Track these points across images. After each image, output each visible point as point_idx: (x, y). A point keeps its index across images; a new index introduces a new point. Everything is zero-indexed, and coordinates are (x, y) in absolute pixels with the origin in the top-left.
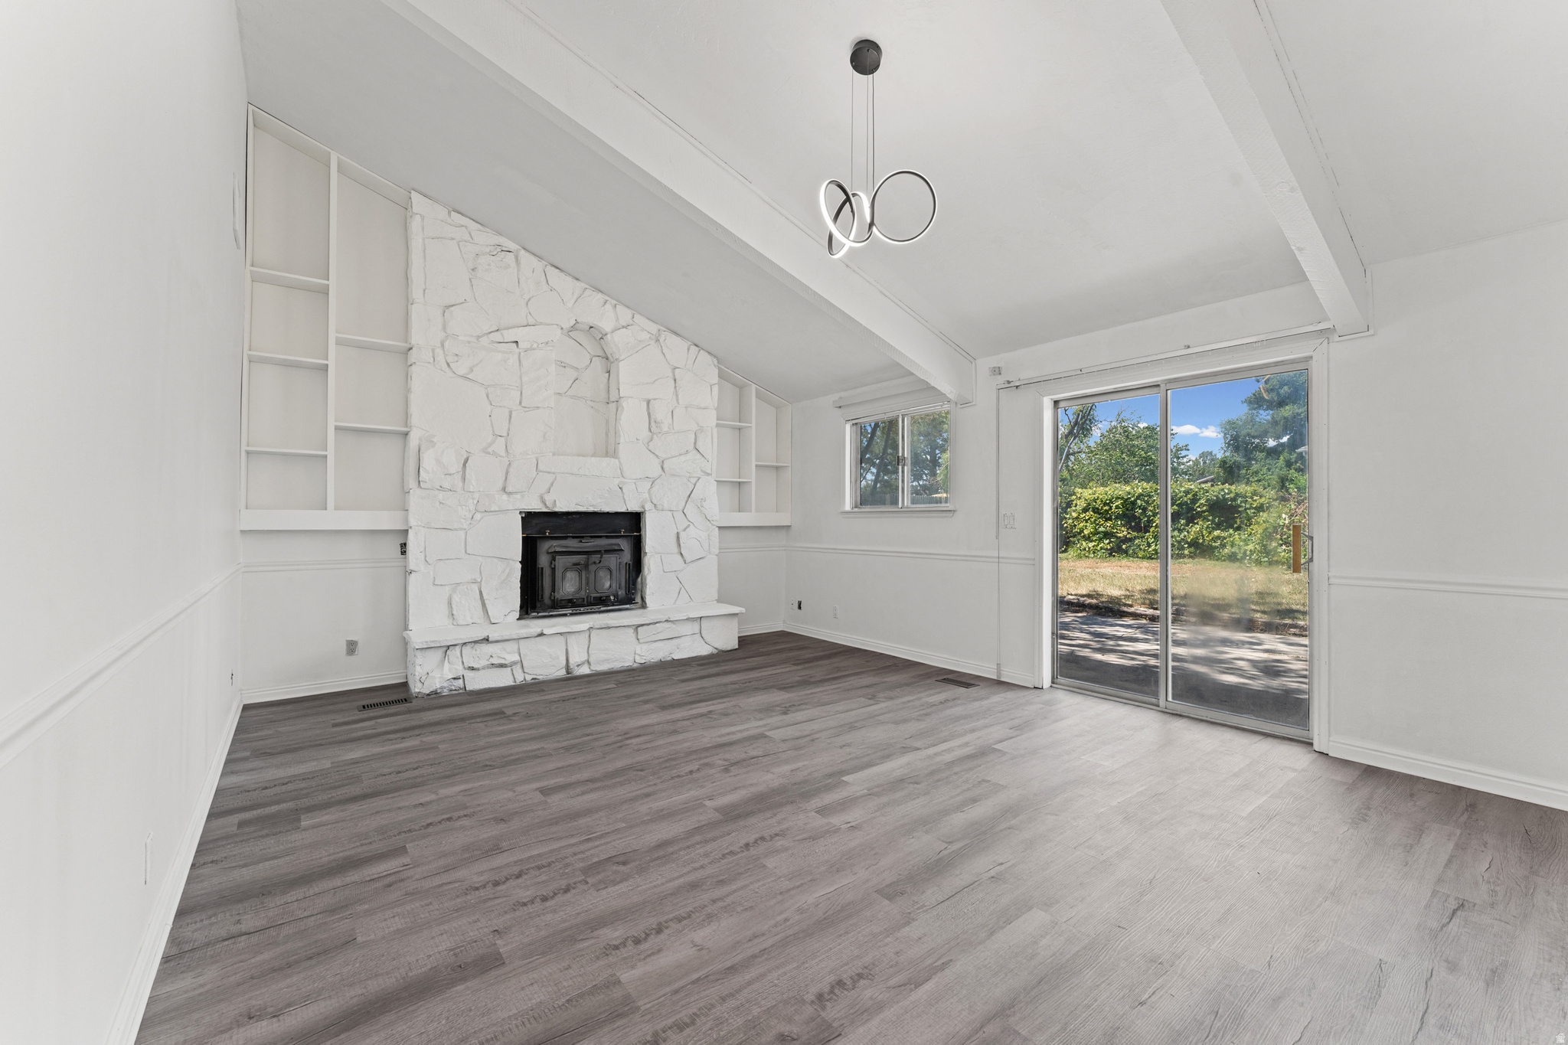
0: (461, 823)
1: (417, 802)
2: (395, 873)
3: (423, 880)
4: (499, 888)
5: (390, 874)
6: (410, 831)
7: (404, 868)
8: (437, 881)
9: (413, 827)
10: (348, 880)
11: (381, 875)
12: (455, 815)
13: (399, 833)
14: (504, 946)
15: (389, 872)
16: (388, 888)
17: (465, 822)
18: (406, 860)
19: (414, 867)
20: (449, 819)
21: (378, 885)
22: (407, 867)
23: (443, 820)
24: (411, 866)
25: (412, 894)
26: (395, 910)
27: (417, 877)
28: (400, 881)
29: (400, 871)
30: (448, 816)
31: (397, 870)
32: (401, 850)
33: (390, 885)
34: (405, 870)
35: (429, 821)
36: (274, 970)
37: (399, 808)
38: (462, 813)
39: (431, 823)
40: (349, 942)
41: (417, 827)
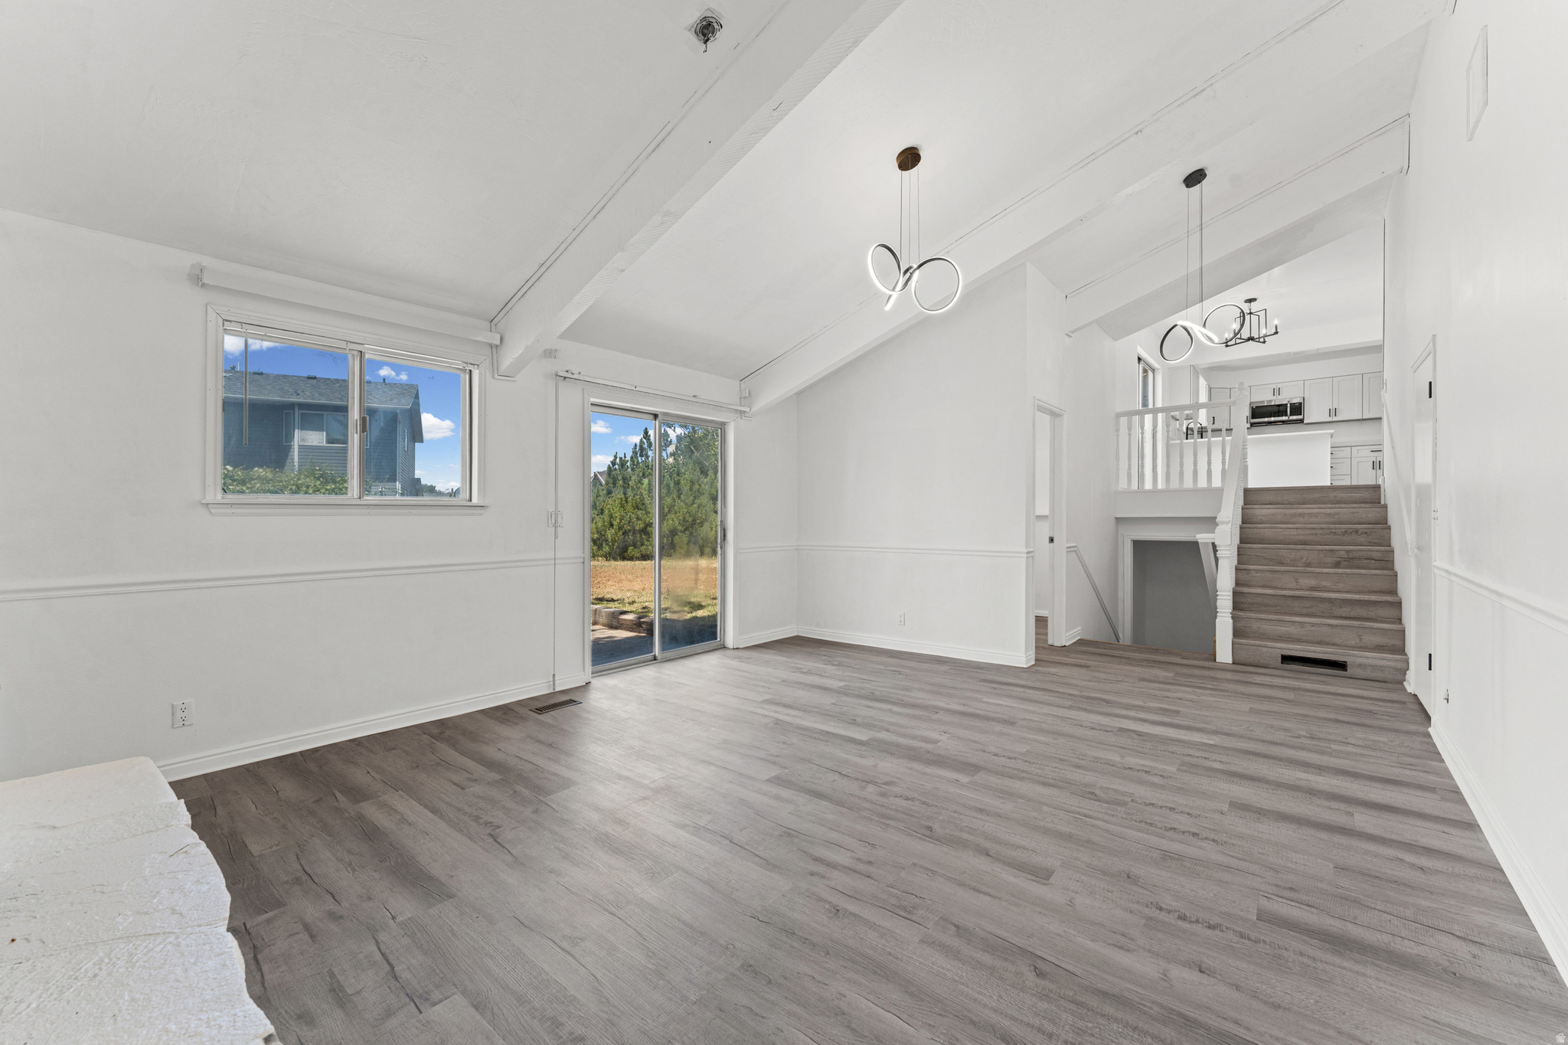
0: (1174, 903)
1: (1205, 979)
2: (1282, 897)
3: (1256, 873)
4: (1197, 831)
5: (1287, 899)
6: (1242, 936)
7: (1270, 896)
8: (1242, 865)
9: (1235, 939)
10: (1338, 923)
11: (1298, 905)
12: (1171, 919)
13: (1257, 941)
14: (1225, 808)
15: (1288, 902)
16: (1294, 887)
17: (1168, 901)
18: (1264, 902)
19: (1260, 890)
20: (1183, 918)
21: (1305, 898)
22: (1266, 895)
23: (1191, 922)
24: (1261, 893)
25: (1274, 870)
26: (1293, 866)
27: (1260, 880)
28: (1280, 887)
29: (1275, 895)
30: (1180, 923)
31: (1280, 899)
32: (1263, 916)
33: (1291, 889)
34: (1270, 894)
35: (1209, 932)
36: (1412, 888)
37: (1238, 988)
38: (1162, 916)
39: (1209, 927)
40: (1341, 868)
41: (1230, 935)
